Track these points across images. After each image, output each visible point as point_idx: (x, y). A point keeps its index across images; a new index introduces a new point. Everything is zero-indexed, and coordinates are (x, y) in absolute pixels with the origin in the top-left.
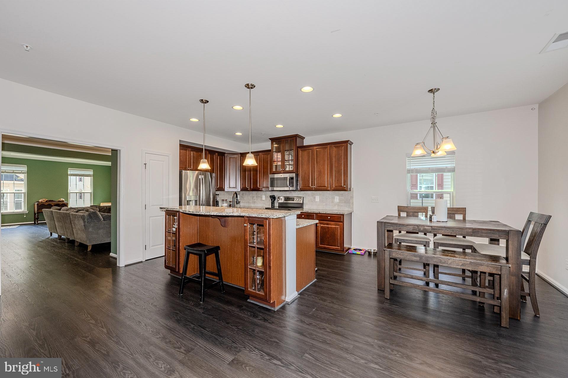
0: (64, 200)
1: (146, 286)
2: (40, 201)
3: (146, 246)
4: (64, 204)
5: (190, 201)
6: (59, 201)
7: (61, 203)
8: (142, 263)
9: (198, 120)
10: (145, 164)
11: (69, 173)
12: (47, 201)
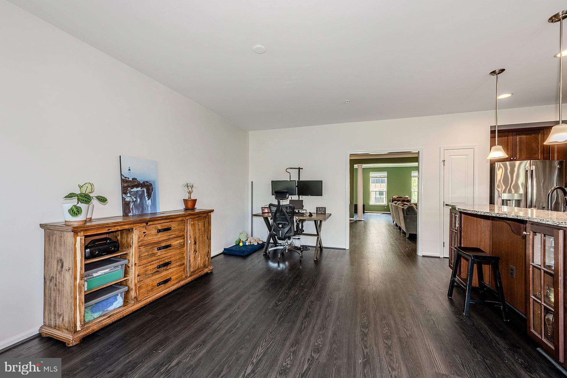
0: (408, 197)
1: (425, 277)
2: (394, 197)
3: (444, 243)
4: (408, 200)
5: (509, 200)
6: (405, 198)
7: (406, 199)
8: (439, 259)
9: (510, 95)
10: (444, 161)
11: (412, 175)
12: (397, 197)
